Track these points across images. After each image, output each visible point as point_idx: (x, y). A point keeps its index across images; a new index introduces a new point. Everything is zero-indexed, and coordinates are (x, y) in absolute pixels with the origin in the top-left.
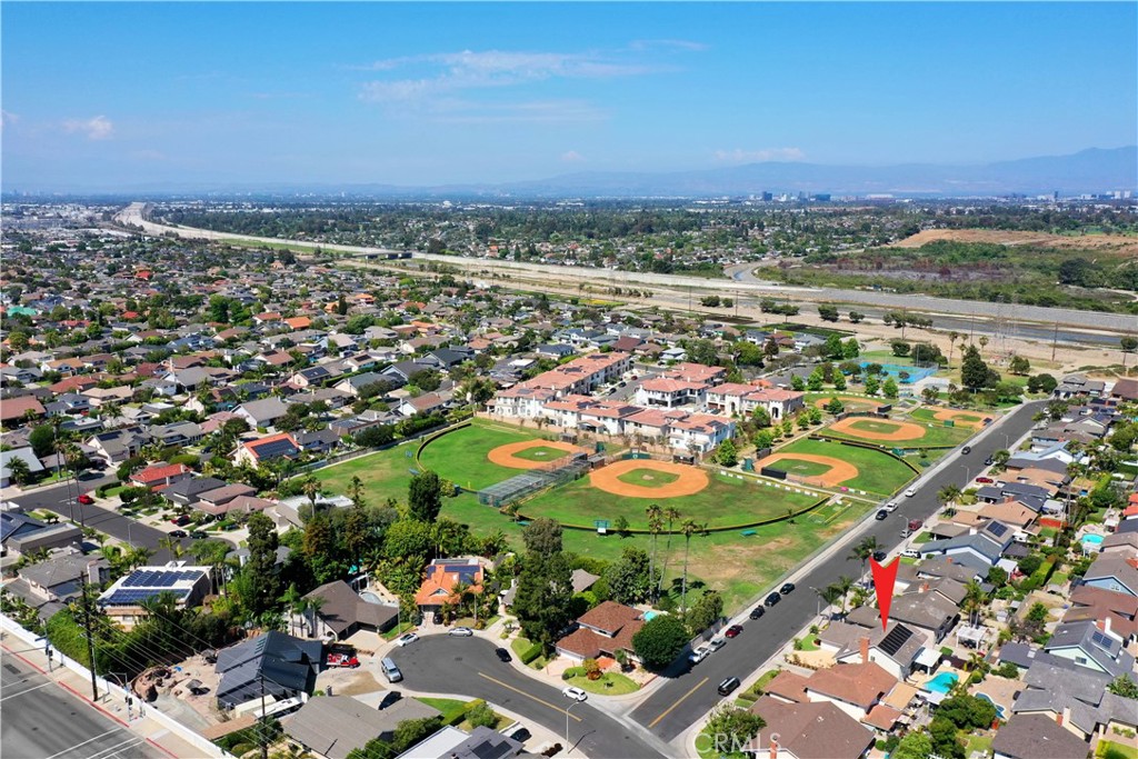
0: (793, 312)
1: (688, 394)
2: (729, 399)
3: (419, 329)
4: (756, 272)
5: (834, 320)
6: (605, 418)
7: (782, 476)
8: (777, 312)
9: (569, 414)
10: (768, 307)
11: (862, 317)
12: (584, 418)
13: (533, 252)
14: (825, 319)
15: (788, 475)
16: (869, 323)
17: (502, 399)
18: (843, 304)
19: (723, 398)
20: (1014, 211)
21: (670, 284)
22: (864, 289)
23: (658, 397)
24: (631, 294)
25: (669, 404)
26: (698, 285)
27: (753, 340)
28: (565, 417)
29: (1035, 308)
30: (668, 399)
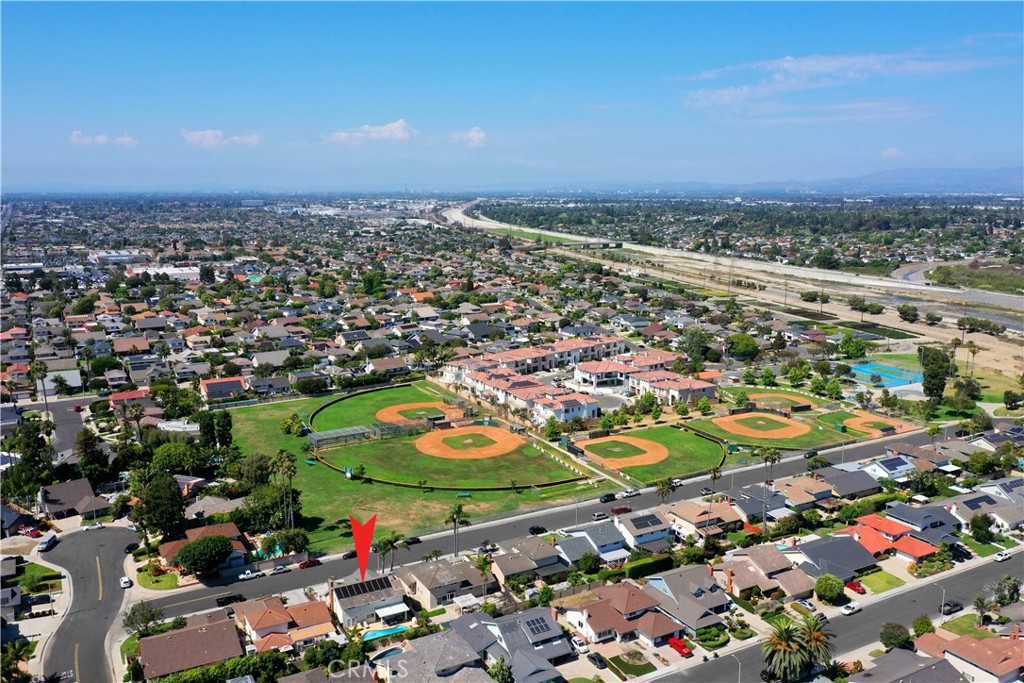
0: (878, 311)
1: (619, 377)
2: (642, 384)
6: (498, 389)
8: (864, 310)
9: (480, 383)
10: (855, 305)
13: (726, 246)
14: (905, 319)
16: (944, 327)
18: (974, 306)
19: (639, 383)
21: (820, 278)
23: (587, 377)
24: (749, 287)
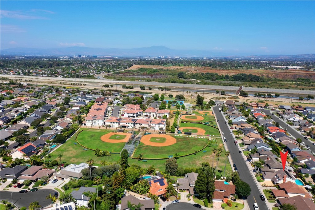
0: (132, 88)
2: (152, 114)
3: (21, 100)
4: (103, 77)
5: (144, 89)
6: (129, 123)
7: (190, 134)
8: (127, 88)
9: (115, 123)
10: (124, 87)
11: (152, 88)
12: (121, 124)
14: (142, 89)
15: (192, 134)
16: (154, 90)
17: (88, 121)
19: (150, 113)
20: (141, 60)
22: (138, 81)
23: (132, 115)
24: (79, 85)
25: (135, 117)
26: (92, 81)
27: (131, 96)
28: (114, 124)
29: (182, 84)
30: (135, 115)
